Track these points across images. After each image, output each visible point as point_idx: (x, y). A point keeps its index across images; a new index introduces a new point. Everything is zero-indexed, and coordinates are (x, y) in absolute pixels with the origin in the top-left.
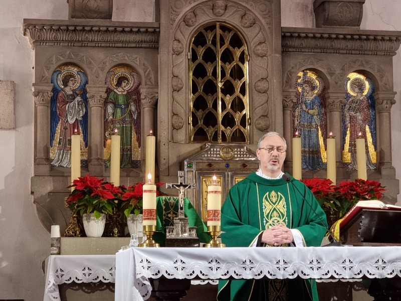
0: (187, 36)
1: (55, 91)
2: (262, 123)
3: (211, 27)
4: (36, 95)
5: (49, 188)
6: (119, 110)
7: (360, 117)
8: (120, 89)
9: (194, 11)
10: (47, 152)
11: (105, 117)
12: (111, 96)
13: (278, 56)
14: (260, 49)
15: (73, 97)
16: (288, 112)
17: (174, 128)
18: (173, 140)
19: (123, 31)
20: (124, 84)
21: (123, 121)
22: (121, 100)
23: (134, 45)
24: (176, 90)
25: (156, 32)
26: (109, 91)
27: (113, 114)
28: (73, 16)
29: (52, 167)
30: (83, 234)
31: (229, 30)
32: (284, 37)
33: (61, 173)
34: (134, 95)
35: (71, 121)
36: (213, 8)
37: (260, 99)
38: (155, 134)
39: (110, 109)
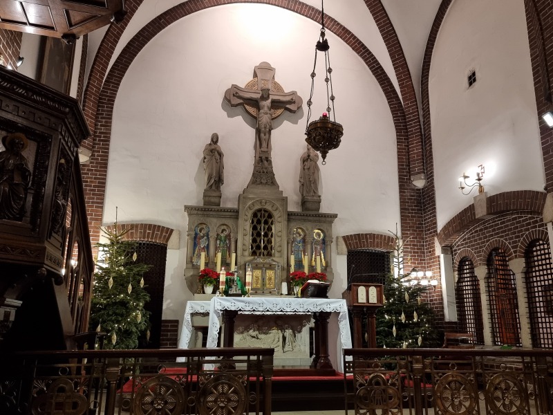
0: (250, 214)
1: (196, 234)
2: (279, 249)
3: (260, 210)
4: (188, 235)
5: (191, 273)
6: (222, 243)
7: (319, 247)
8: (223, 234)
9: (253, 204)
10: (191, 258)
12: (219, 237)
13: (286, 223)
14: (279, 219)
15: (203, 237)
16: (290, 245)
17: (243, 250)
18: (243, 255)
19: (224, 211)
20: (224, 232)
21: (223, 247)
22: (223, 239)
23: (229, 217)
24: (245, 235)
25: (237, 212)
26: (218, 235)
27: (219, 244)
28: (204, 205)
29: (193, 265)
30: (204, 293)
31: (267, 212)
32: (288, 215)
33: (196, 267)
34: (228, 237)
35: (202, 247)
36: (261, 203)
37: (278, 239)
38: (236, 252)
39: (218, 242)
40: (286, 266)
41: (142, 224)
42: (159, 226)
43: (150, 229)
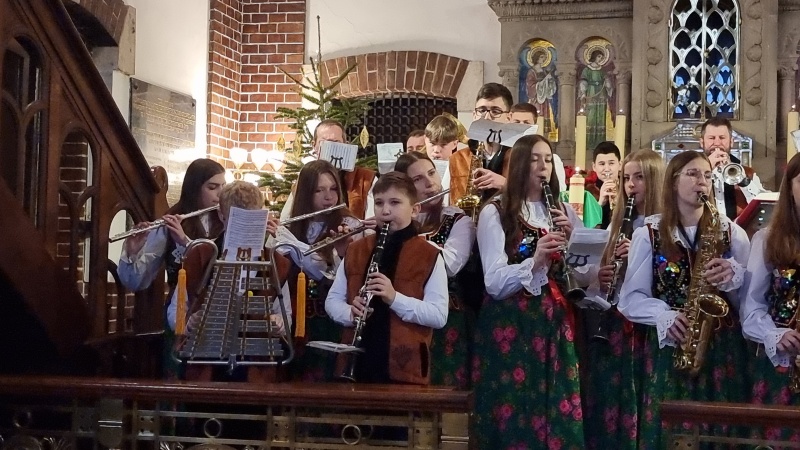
1: (524, 69)
2: (754, 96)
6: (592, 88)
8: (594, 64)
11: (577, 96)
12: (584, 73)
13: (774, 18)
14: (755, 10)
15: (542, 75)
17: (649, 105)
18: (647, 119)
20: (598, 59)
21: (597, 99)
22: (595, 77)
23: (605, 15)
27: (586, 92)
34: (609, 71)
35: (541, 101)
37: (752, 68)
38: (629, 111)
39: (583, 86)
40: (772, 143)
41: (394, 53)
42: (434, 55)
43: (411, 65)
